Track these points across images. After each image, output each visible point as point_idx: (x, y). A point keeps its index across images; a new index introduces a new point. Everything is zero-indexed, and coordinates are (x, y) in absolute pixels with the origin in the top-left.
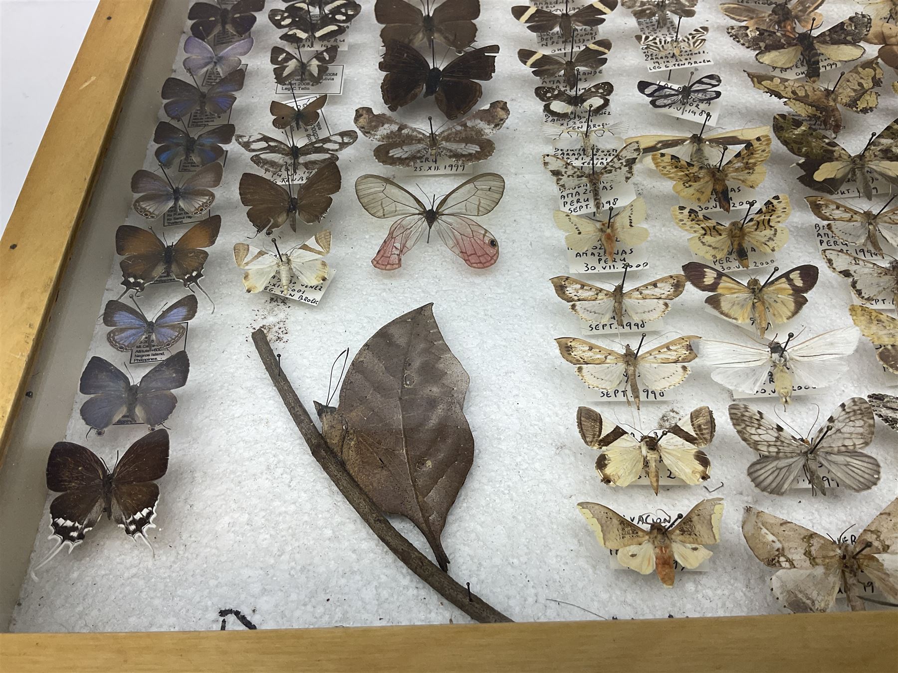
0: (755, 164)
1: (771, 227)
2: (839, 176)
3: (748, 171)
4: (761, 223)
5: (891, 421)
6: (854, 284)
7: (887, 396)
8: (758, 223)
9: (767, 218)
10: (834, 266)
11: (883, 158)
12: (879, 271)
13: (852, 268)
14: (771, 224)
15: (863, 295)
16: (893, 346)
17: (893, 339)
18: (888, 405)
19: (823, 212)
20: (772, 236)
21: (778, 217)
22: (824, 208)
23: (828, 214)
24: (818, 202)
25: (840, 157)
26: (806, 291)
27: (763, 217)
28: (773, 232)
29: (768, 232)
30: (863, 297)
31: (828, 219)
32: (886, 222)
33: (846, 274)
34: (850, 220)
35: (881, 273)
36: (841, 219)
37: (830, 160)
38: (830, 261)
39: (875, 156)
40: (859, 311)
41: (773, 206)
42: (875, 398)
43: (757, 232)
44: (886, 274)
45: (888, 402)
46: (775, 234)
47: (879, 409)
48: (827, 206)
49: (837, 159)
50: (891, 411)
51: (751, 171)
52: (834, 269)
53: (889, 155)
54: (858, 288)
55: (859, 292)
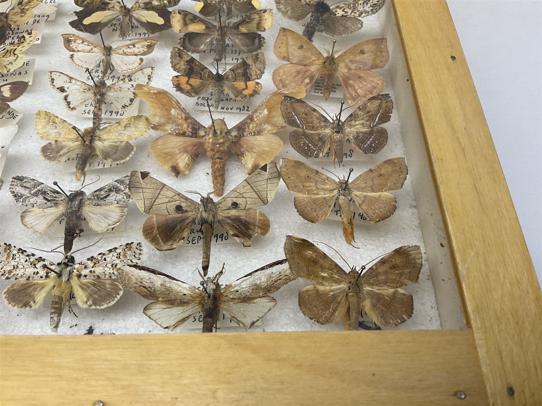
0: (27, 10)
1: (15, 54)
2: (103, 21)
3: (22, 15)
4: (9, 52)
5: (19, 196)
6: (66, 98)
7: (26, 178)
8: (8, 51)
9: (15, 48)
10: (54, 84)
11: (143, 8)
12: (85, 88)
13: (66, 86)
14: (16, 52)
15: (71, 105)
16: (56, 141)
17: (58, 136)
18: (24, 185)
19: (71, 45)
20: (12, 61)
21: (23, 47)
22: (72, 42)
23: (74, 47)
24: (70, 38)
25: (113, 7)
26: (11, 100)
27: (12, 47)
28: (15, 58)
29: (12, 58)
30: (69, 107)
31: (74, 51)
32: (119, 54)
33: (62, 90)
34: (89, 52)
35: (86, 89)
36: (83, 51)
37: (104, 9)
38: (53, 80)
39: (139, 6)
40: (43, 116)
41: (24, 40)
42: (18, 179)
43: (4, 58)
44: (90, 90)
45: (26, 182)
46: (16, 59)
47: (16, 187)
48: (75, 41)
49: (109, 9)
50: (24, 189)
51: (23, 15)
52: (54, 86)
53: (148, 6)
54: (68, 100)
55: (69, 103)
